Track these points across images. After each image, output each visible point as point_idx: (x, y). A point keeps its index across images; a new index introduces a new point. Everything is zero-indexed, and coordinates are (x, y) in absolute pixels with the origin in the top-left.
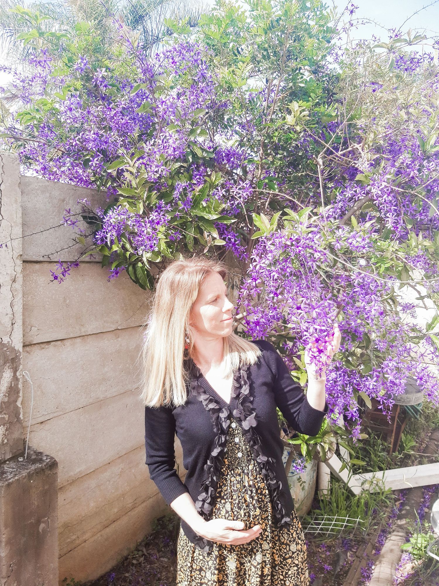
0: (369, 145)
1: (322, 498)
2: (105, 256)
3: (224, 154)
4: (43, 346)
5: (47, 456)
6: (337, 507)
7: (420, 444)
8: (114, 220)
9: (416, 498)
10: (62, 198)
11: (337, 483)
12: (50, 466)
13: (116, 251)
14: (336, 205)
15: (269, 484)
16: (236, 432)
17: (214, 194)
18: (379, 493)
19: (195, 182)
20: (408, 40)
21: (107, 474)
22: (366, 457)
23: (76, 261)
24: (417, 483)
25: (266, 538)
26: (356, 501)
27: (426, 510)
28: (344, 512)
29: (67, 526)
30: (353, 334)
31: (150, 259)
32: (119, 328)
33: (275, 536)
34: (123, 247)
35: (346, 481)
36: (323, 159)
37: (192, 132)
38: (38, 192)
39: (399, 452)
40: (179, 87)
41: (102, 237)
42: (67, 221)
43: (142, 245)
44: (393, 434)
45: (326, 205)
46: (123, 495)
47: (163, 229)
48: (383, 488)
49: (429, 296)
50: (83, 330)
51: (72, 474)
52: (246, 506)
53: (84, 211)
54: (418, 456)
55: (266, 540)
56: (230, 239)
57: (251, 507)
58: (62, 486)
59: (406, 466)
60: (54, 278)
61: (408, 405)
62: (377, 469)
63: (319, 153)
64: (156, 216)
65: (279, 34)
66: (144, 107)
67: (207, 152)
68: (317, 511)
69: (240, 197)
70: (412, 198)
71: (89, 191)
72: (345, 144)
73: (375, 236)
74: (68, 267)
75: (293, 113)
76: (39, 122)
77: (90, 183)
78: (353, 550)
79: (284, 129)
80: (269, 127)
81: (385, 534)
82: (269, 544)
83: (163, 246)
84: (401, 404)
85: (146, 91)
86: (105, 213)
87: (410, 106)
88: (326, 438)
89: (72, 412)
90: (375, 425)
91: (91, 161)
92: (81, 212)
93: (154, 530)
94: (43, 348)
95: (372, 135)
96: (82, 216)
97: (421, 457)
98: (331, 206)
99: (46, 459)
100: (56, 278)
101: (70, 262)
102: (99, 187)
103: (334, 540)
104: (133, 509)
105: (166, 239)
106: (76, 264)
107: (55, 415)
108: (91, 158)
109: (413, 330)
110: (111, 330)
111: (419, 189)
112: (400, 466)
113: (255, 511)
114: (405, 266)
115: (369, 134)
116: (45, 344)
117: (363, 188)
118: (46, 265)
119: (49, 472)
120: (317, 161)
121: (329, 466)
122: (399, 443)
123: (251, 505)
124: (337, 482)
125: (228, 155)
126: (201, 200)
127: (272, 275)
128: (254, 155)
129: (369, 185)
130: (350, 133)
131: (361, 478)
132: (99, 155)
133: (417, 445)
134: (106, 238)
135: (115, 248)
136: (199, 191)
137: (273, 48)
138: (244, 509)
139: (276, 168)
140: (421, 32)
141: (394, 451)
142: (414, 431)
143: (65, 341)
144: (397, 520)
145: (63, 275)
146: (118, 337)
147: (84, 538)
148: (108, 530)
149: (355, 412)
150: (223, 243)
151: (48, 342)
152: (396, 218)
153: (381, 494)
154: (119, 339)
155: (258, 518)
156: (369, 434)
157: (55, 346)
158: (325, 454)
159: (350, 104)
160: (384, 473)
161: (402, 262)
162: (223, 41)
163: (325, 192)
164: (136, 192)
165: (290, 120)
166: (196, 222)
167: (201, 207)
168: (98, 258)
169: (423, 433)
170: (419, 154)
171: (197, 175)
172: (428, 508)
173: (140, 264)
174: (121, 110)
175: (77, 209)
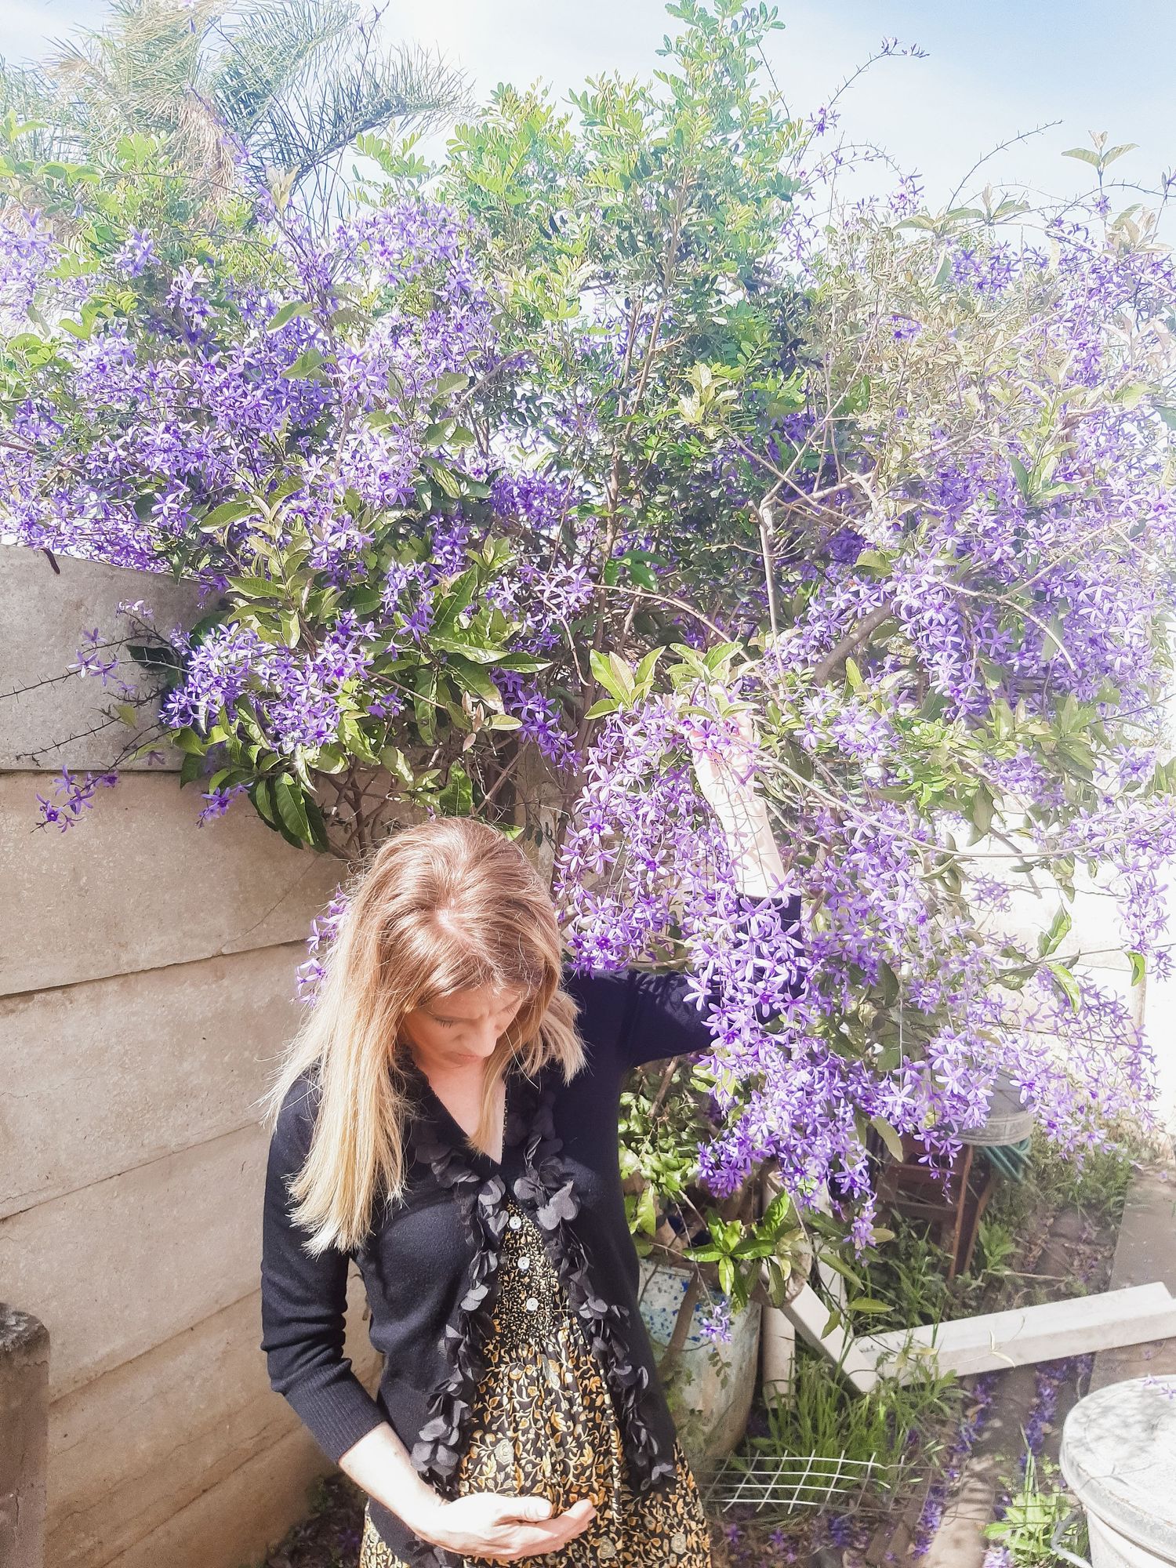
0: (889, 478)
1: (775, 1405)
2: (189, 756)
3: (516, 491)
4: (10, 1004)
5: (19, 1314)
6: (815, 1428)
7: (1025, 1248)
8: (219, 663)
9: (1018, 1397)
10: (74, 598)
11: (813, 1363)
12: (27, 1343)
13: (221, 743)
14: (807, 628)
15: (614, 1378)
16: (523, 1240)
17: (489, 596)
18: (922, 1386)
19: (439, 562)
20: (985, 212)
21: (185, 1361)
22: (887, 1287)
23: (110, 770)
24: (1020, 1356)
25: (607, 1526)
26: (864, 1411)
27: (1046, 1428)
28: (832, 1442)
29: (70, 1513)
30: (853, 966)
31: (314, 766)
32: (225, 951)
33: (630, 1515)
34: (242, 732)
35: (837, 1358)
36: (772, 510)
37: (432, 432)
38: (10, 582)
39: (973, 1274)
40: (396, 312)
41: (186, 706)
42: (87, 664)
43: (294, 727)
44: (958, 1225)
45: (782, 626)
46: (230, 1416)
47: (352, 685)
48: (932, 1371)
49: (1045, 864)
50: (124, 958)
51: (87, 1360)
52: (557, 1446)
53: (136, 635)
54: (1021, 1282)
55: (607, 1533)
56: (531, 713)
57: (571, 1443)
58: (57, 1396)
59: (991, 1310)
60: (49, 815)
61: (994, 1144)
62: (917, 1320)
63: (761, 493)
64: (334, 654)
65: (662, 190)
66: (304, 364)
67: (471, 483)
68: (761, 1441)
69: (558, 606)
70: (999, 611)
71: (151, 579)
72: (831, 473)
73: (907, 710)
74: (88, 787)
75: (697, 393)
76: (15, 395)
77: (153, 559)
78: (857, 1545)
79: (672, 430)
80: (633, 423)
81: (940, 1500)
82: (614, 1542)
83: (351, 730)
84: (975, 1143)
85: (311, 322)
86: (195, 643)
87: (990, 378)
88: (786, 1245)
89: (90, 1189)
90: (910, 1199)
91: (156, 502)
92: (126, 635)
93: (315, 1510)
94: (13, 1011)
95: (897, 454)
96: (129, 647)
97: (1030, 1283)
98: (796, 630)
99: (17, 1324)
100: (53, 816)
101: (94, 772)
102: (177, 569)
103: (806, 1520)
104: (257, 1454)
105: (361, 710)
106: (109, 777)
107: (42, 1196)
108: (157, 495)
109: (1006, 953)
110: (202, 956)
111: (1016, 591)
112: (977, 1311)
113: (582, 1455)
114: (983, 787)
115: (891, 451)
116: (18, 1000)
117: (874, 586)
118: (24, 782)
119: (25, 1360)
120: (757, 516)
121: (792, 1317)
122: (973, 1247)
123: (570, 1439)
124: (812, 1358)
125: (528, 492)
126: (456, 611)
127: (640, 812)
128: (594, 491)
129: (890, 579)
130: (840, 444)
131: (876, 1346)
132: (179, 488)
133: (1020, 1251)
134: (195, 709)
135: (219, 735)
136: (452, 589)
137: (645, 223)
138: (552, 1454)
139: (651, 528)
140: (1016, 195)
141: (960, 1270)
142: (1010, 1216)
143: (74, 990)
144: (971, 1457)
145: (73, 808)
146: (223, 977)
147: (118, 1543)
148: (186, 1516)
149: (861, 1173)
150: (515, 725)
151: (27, 995)
152: (958, 665)
153: (928, 1388)
154: (225, 982)
155: (588, 1473)
156: (894, 1226)
157: (46, 1004)
158: (782, 1286)
159: (841, 371)
160: (935, 1332)
161: (977, 775)
162: (514, 201)
163: (778, 594)
164: (279, 590)
165: (690, 409)
166: (443, 666)
167: (456, 629)
168: (171, 762)
169: (1032, 1219)
170: (1015, 502)
171: (444, 542)
172: (1050, 1421)
173: (287, 779)
174: (241, 369)
175: (119, 629)
